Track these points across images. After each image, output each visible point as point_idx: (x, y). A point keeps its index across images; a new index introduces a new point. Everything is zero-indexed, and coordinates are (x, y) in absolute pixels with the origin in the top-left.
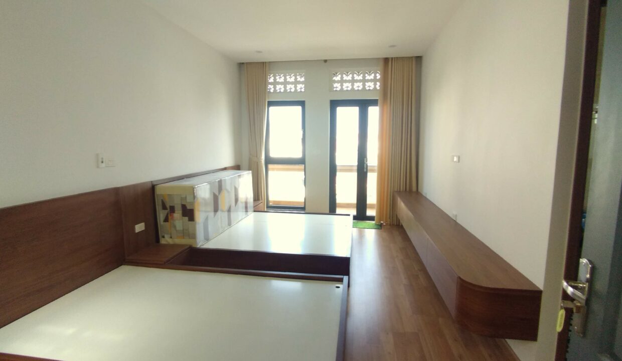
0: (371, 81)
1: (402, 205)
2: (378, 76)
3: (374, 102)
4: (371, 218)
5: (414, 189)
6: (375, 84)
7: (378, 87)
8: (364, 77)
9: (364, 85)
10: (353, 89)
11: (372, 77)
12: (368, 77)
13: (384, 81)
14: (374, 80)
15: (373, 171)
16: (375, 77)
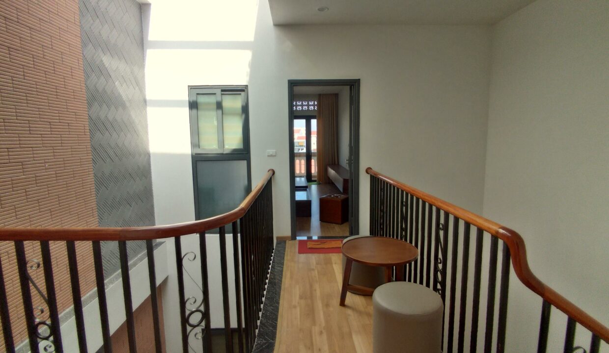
0: (312, 105)
1: (332, 172)
2: (316, 103)
3: (314, 117)
4: (315, 181)
5: (336, 163)
6: (314, 108)
7: (316, 109)
8: (308, 103)
9: (308, 108)
10: (302, 110)
11: (312, 103)
12: (310, 103)
13: (319, 105)
14: (314, 105)
15: (314, 156)
16: (314, 103)
